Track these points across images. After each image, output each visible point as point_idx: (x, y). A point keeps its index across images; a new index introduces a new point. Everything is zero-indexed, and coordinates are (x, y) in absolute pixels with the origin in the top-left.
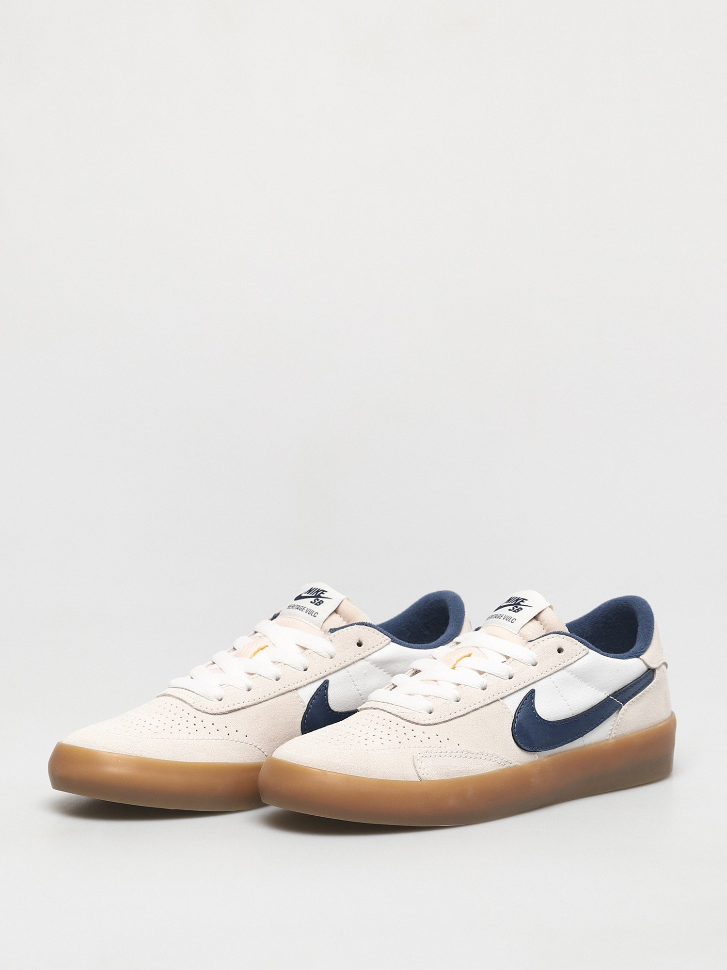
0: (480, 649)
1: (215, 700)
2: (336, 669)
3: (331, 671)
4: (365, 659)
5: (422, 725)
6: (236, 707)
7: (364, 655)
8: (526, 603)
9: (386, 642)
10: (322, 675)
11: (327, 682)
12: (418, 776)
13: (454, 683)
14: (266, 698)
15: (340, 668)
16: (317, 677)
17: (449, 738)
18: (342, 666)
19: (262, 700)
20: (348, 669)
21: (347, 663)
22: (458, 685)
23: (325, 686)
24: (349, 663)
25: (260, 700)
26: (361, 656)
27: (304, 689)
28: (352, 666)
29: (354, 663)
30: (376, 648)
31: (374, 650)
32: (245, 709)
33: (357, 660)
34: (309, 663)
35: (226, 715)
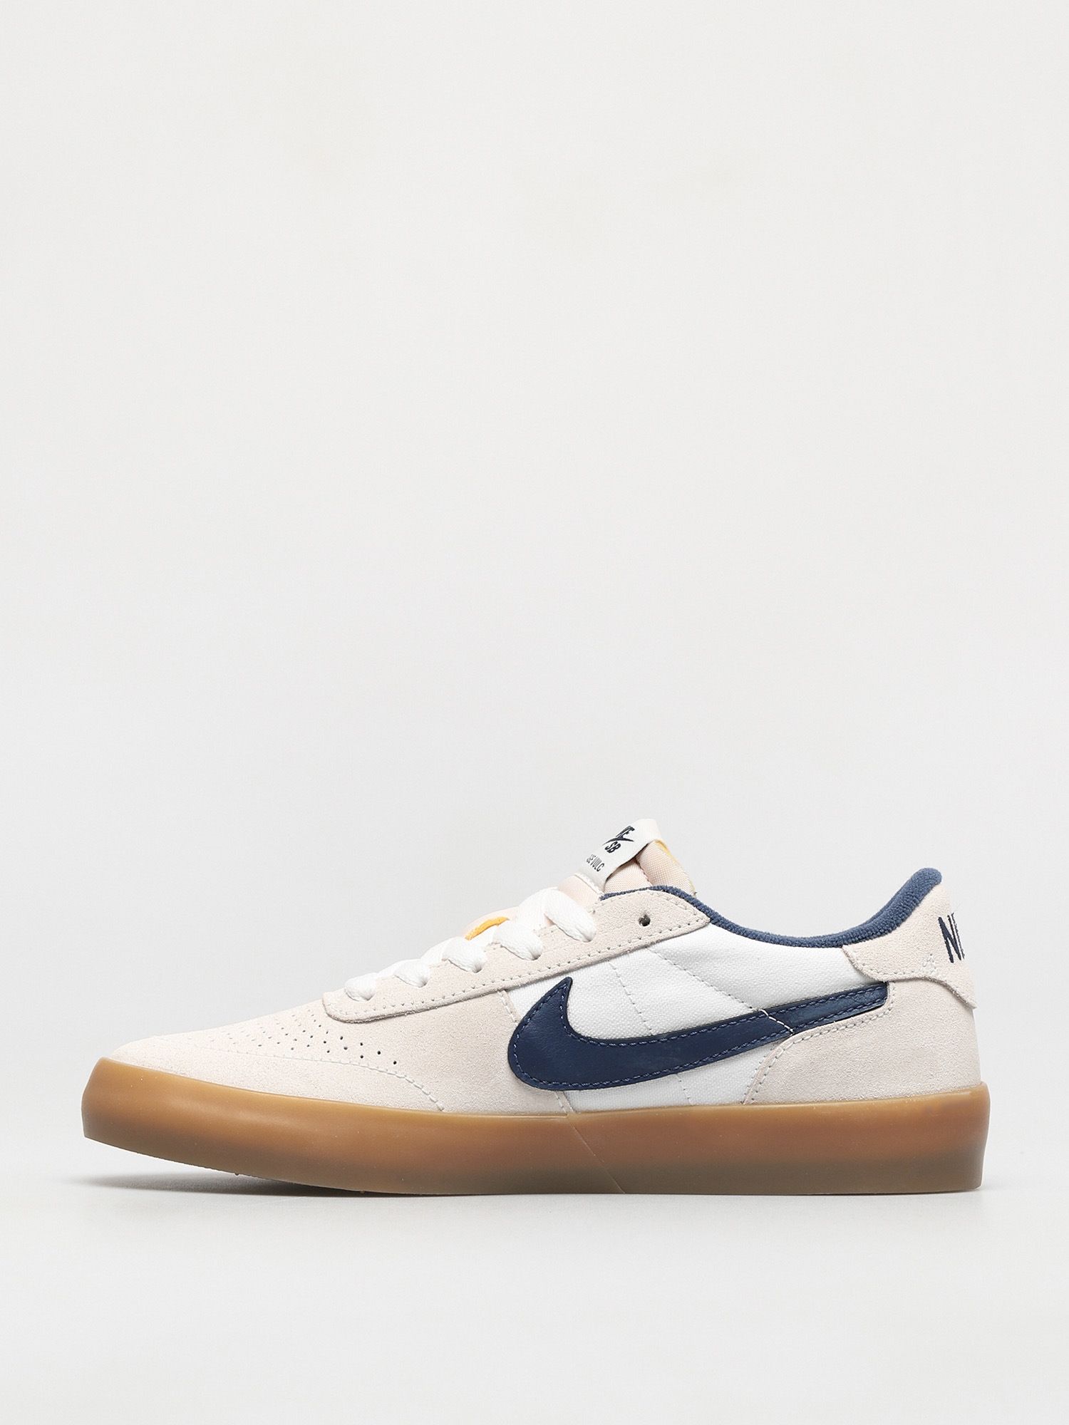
1: (361, 998)
2: (590, 959)
3: (579, 963)
4: (651, 948)
6: (386, 1012)
7: (647, 940)
9: (701, 923)
10: (559, 969)
11: (568, 982)
14: (446, 1001)
15: (596, 958)
16: (550, 972)
18: (602, 955)
19: (438, 1004)
20: (613, 962)
21: (611, 952)
23: (564, 989)
24: (616, 952)
25: (433, 1004)
26: (642, 943)
27: (522, 991)
28: (624, 958)
29: (625, 953)
30: (677, 931)
31: (670, 934)
32: (402, 1017)
33: (633, 947)
34: (544, 947)
35: (368, 1025)
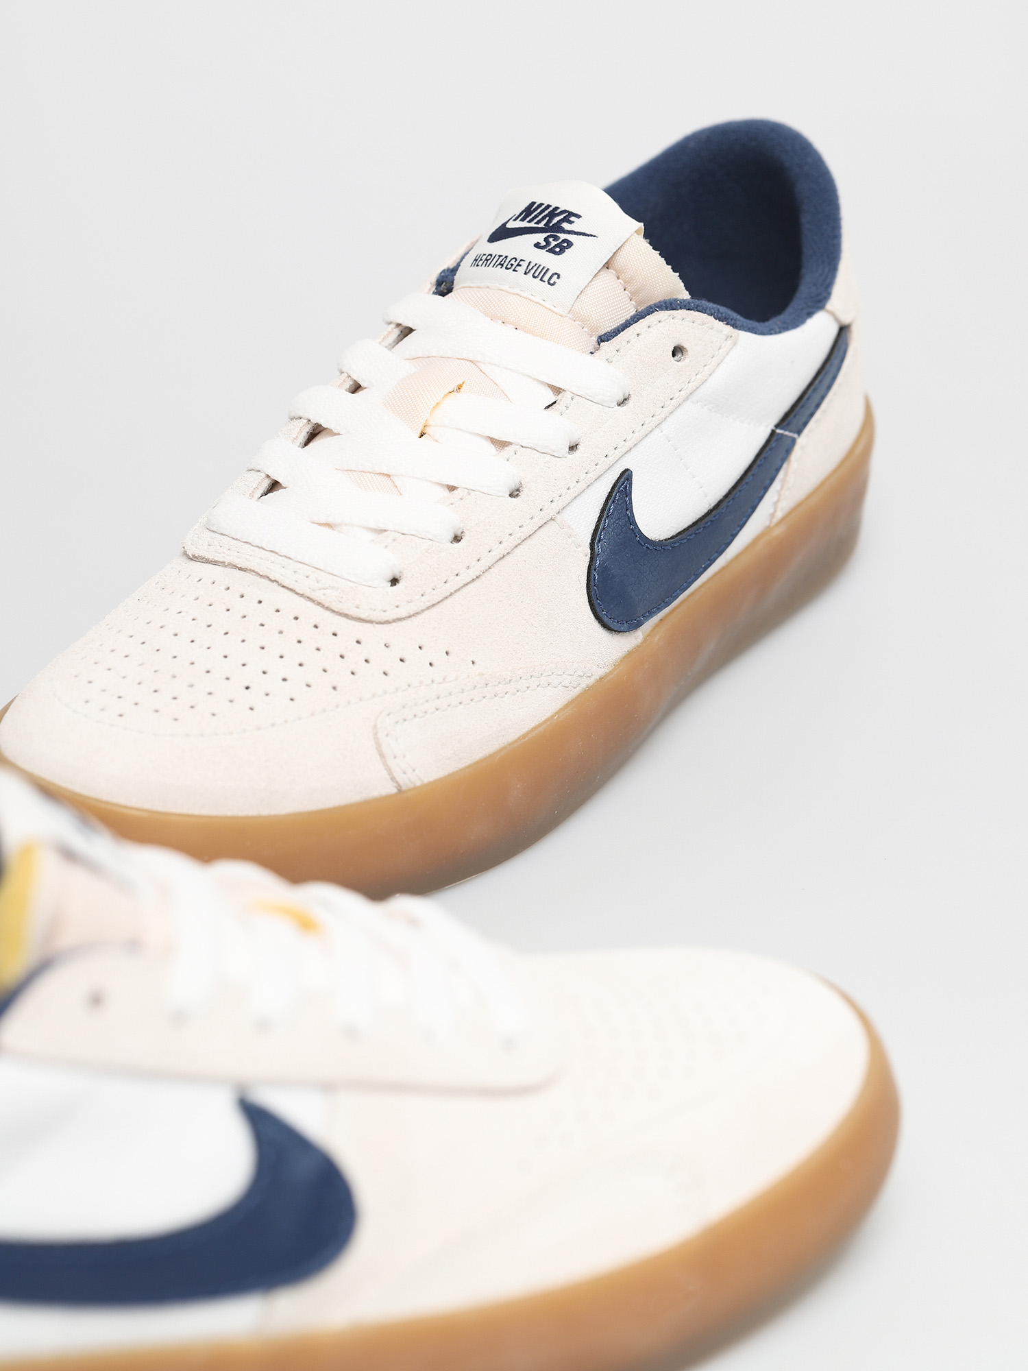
0: (482, 366)
5: (380, 623)
8: (577, 225)
12: (393, 779)
13: (442, 485)
17: (450, 650)
22: (452, 488)
